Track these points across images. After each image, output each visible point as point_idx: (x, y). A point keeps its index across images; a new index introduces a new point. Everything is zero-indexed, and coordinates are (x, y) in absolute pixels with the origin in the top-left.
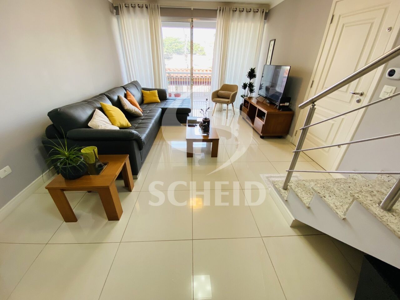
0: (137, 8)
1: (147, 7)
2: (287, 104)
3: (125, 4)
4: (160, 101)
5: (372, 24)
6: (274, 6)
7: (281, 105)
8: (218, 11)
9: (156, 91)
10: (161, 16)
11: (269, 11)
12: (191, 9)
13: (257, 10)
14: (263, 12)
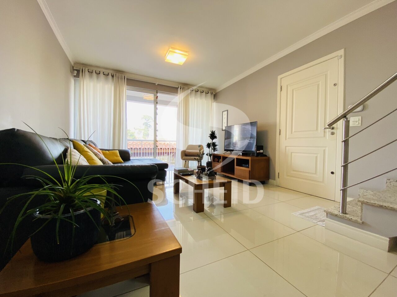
0: (102, 74)
1: (113, 76)
2: (261, 151)
3: (88, 70)
4: (123, 161)
5: (318, 85)
6: (220, 90)
7: (258, 152)
8: (179, 89)
9: (118, 152)
10: (127, 85)
11: (216, 93)
12: (155, 84)
13: (208, 92)
14: (212, 94)
